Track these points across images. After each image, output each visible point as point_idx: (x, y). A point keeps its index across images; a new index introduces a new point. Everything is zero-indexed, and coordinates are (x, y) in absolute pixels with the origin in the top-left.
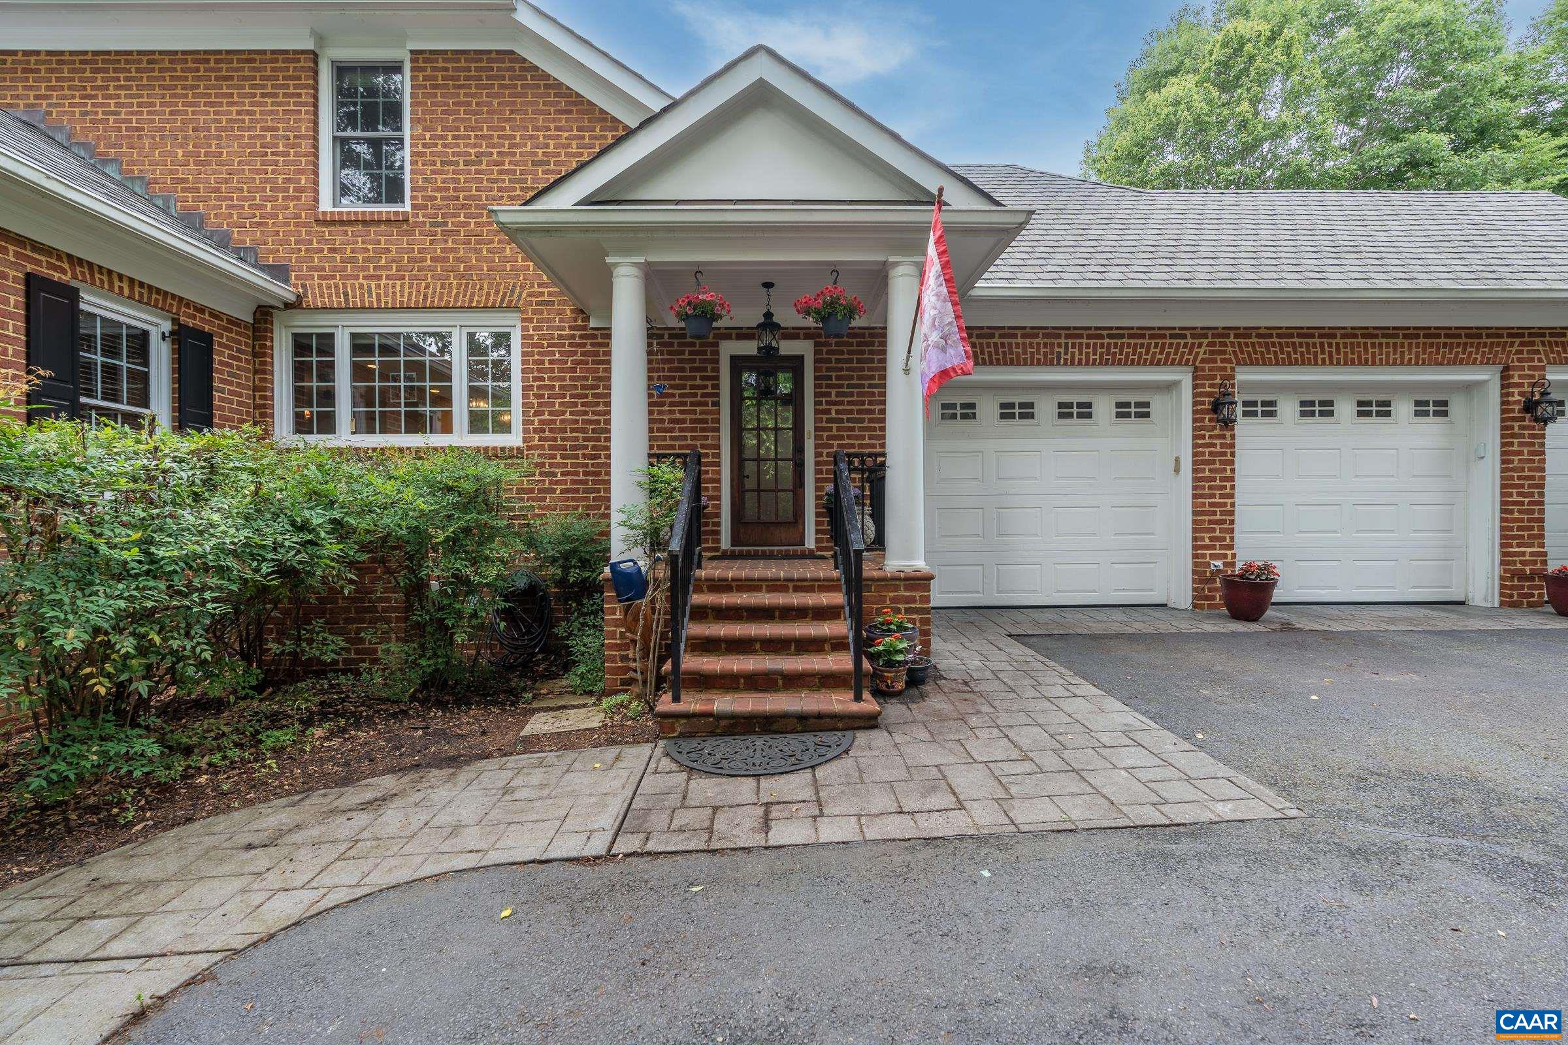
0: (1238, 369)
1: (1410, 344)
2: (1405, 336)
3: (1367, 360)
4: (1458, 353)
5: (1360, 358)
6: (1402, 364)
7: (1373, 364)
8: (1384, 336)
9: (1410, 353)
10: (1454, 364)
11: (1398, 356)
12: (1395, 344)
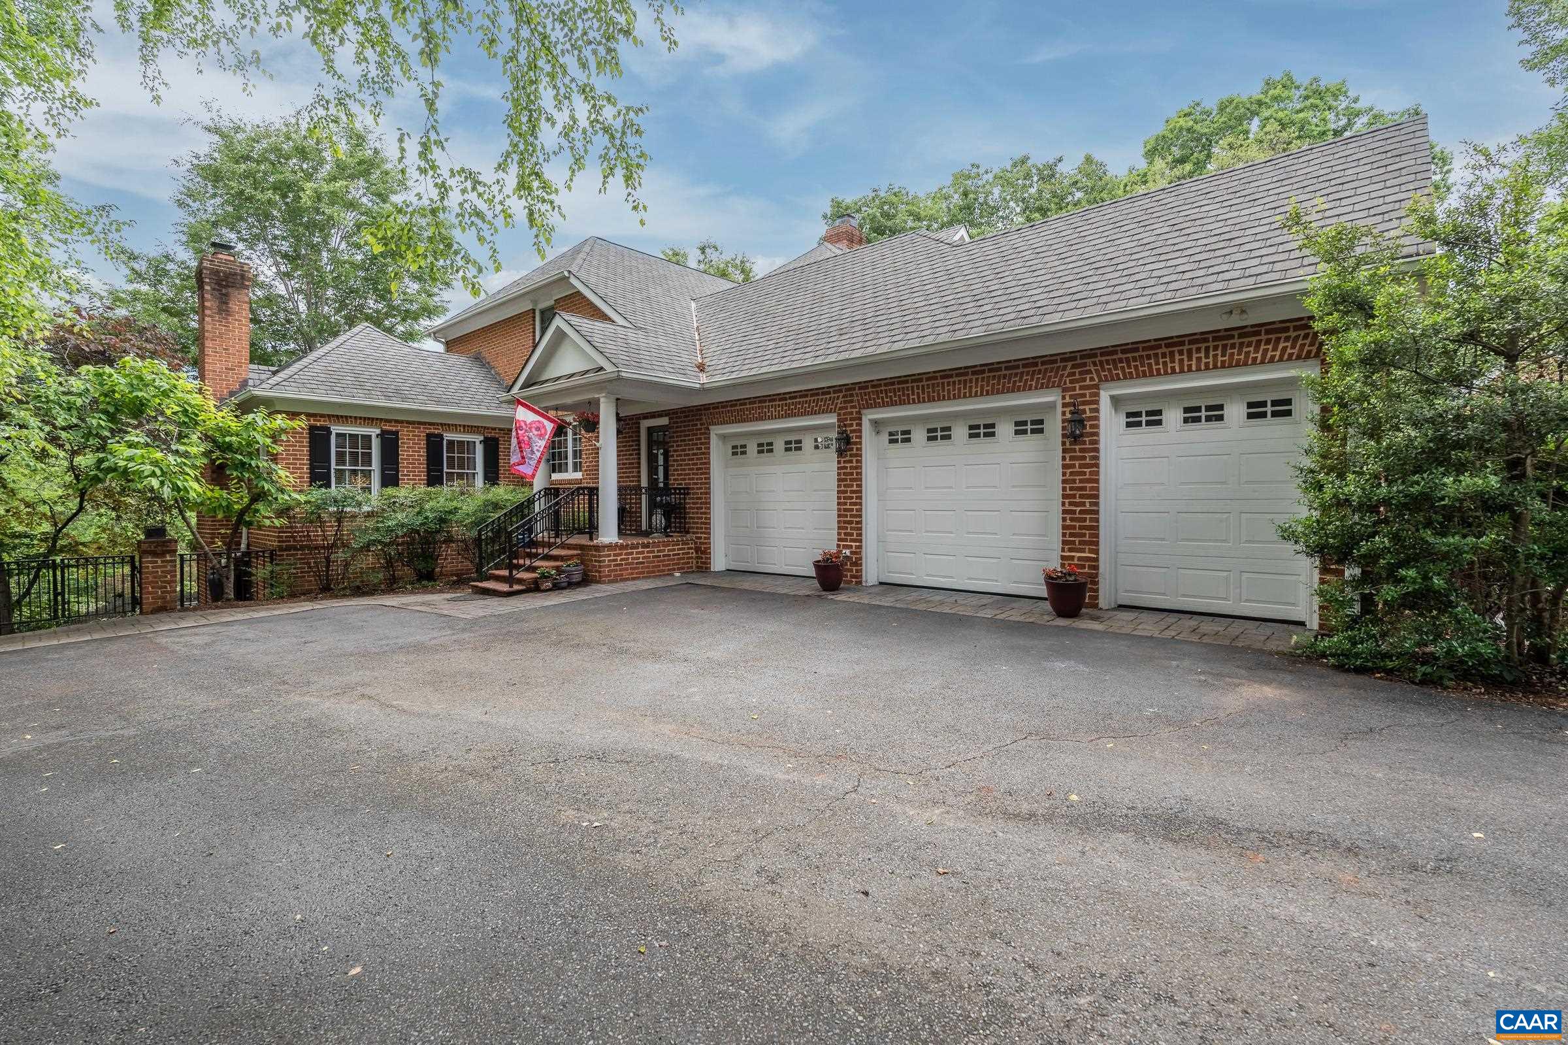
0: (864, 411)
1: (977, 379)
2: (974, 373)
3: (944, 396)
4: (1015, 382)
5: (939, 394)
6: (970, 396)
7: (949, 399)
8: (957, 375)
9: (976, 387)
10: (1013, 391)
11: (967, 391)
12: (965, 381)
